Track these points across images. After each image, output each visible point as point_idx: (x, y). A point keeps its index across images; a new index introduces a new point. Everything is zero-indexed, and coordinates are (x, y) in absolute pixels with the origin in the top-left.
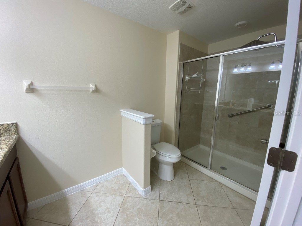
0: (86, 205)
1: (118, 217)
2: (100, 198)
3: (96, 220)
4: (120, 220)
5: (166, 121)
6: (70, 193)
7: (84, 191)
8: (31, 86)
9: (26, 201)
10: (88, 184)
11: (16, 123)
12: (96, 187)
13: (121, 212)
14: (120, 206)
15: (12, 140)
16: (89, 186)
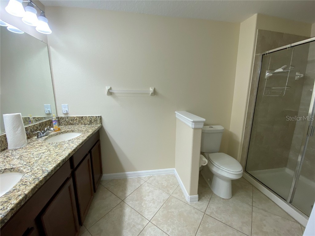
0: (138, 189)
1: (160, 210)
2: (150, 188)
3: (143, 204)
4: (161, 214)
5: (232, 129)
6: (130, 177)
7: (140, 178)
8: (110, 90)
9: (101, 172)
10: (144, 173)
11: (101, 116)
12: (149, 178)
13: (164, 208)
14: (164, 202)
15: (96, 128)
16: (144, 175)
